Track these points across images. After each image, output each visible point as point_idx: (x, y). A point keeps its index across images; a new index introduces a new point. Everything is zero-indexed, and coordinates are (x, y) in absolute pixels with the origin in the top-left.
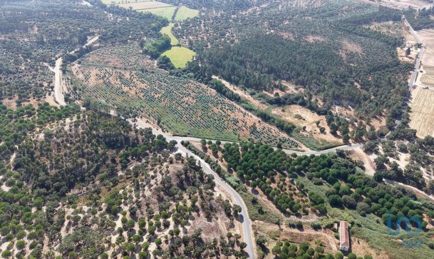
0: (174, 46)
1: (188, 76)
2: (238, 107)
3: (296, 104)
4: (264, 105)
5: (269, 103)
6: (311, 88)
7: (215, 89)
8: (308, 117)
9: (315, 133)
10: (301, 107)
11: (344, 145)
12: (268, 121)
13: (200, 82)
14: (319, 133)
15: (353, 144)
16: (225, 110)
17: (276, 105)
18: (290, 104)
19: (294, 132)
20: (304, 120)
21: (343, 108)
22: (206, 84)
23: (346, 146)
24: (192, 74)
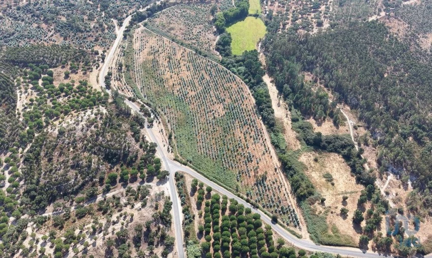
0: (251, 15)
1: (238, 71)
2: (266, 135)
3: (339, 153)
4: (298, 142)
5: (306, 142)
6: (375, 133)
7: (256, 98)
8: (341, 181)
9: (332, 213)
10: (343, 160)
11: (357, 247)
12: (286, 172)
13: (246, 83)
14: (337, 215)
15: (370, 251)
16: (248, 138)
17: (312, 148)
18: (331, 151)
19: (306, 202)
20: (333, 184)
21: (400, 181)
22: (250, 88)
23: (358, 250)
24: (243, 69)
